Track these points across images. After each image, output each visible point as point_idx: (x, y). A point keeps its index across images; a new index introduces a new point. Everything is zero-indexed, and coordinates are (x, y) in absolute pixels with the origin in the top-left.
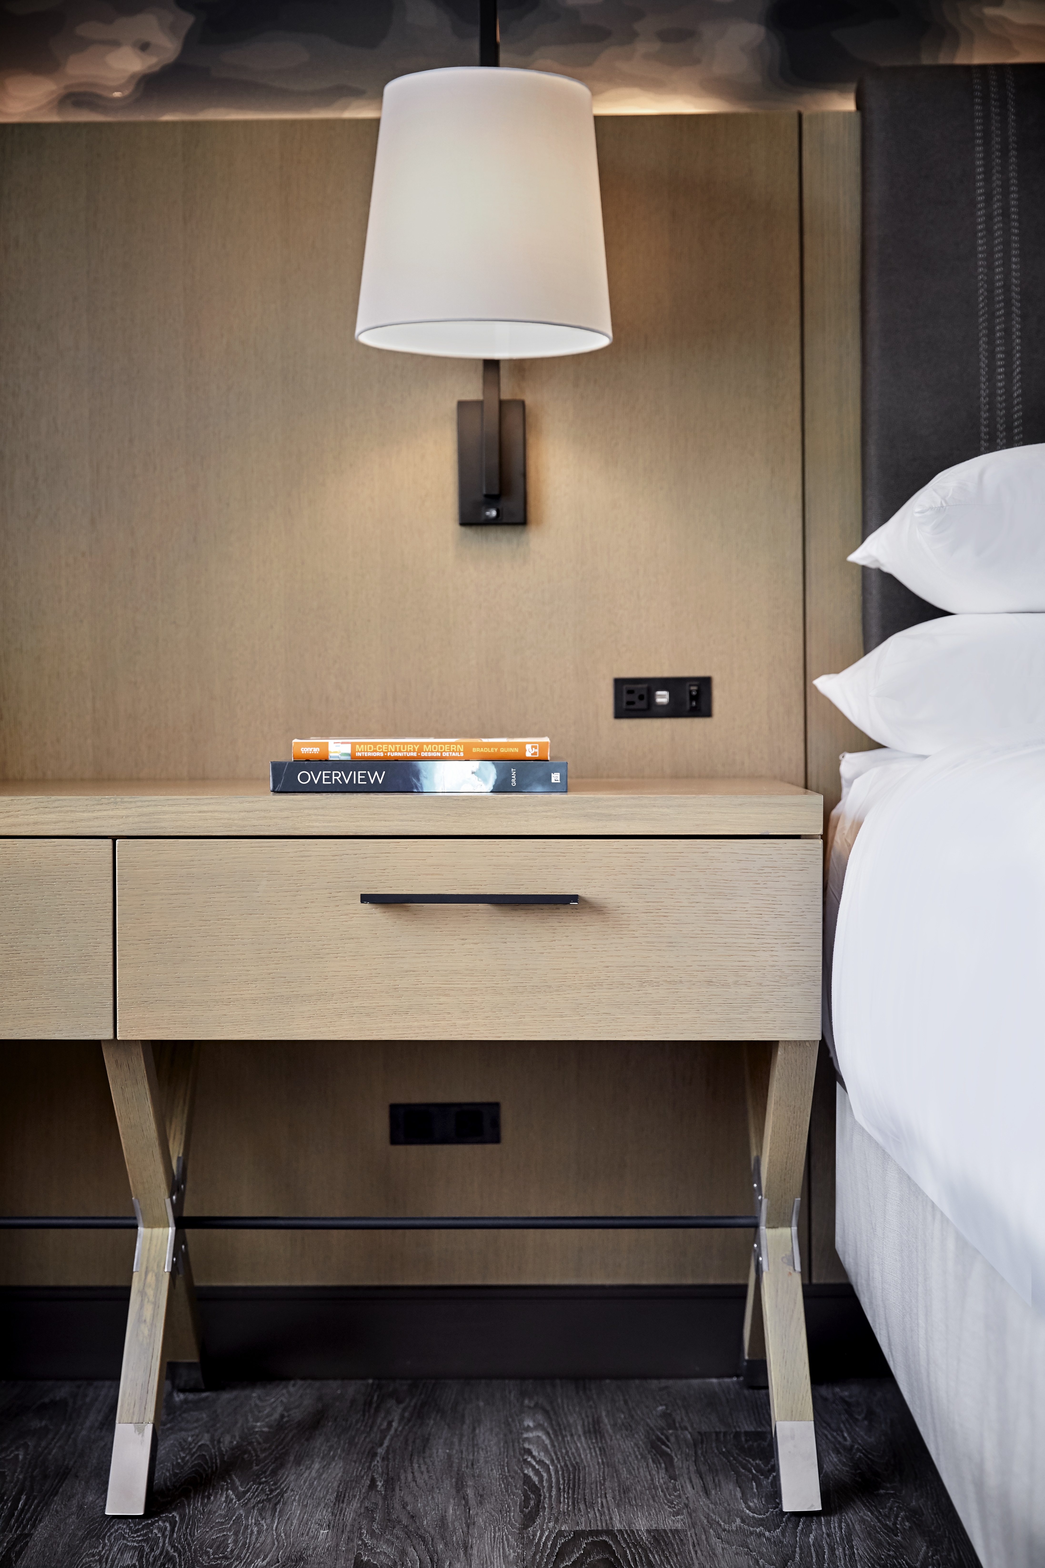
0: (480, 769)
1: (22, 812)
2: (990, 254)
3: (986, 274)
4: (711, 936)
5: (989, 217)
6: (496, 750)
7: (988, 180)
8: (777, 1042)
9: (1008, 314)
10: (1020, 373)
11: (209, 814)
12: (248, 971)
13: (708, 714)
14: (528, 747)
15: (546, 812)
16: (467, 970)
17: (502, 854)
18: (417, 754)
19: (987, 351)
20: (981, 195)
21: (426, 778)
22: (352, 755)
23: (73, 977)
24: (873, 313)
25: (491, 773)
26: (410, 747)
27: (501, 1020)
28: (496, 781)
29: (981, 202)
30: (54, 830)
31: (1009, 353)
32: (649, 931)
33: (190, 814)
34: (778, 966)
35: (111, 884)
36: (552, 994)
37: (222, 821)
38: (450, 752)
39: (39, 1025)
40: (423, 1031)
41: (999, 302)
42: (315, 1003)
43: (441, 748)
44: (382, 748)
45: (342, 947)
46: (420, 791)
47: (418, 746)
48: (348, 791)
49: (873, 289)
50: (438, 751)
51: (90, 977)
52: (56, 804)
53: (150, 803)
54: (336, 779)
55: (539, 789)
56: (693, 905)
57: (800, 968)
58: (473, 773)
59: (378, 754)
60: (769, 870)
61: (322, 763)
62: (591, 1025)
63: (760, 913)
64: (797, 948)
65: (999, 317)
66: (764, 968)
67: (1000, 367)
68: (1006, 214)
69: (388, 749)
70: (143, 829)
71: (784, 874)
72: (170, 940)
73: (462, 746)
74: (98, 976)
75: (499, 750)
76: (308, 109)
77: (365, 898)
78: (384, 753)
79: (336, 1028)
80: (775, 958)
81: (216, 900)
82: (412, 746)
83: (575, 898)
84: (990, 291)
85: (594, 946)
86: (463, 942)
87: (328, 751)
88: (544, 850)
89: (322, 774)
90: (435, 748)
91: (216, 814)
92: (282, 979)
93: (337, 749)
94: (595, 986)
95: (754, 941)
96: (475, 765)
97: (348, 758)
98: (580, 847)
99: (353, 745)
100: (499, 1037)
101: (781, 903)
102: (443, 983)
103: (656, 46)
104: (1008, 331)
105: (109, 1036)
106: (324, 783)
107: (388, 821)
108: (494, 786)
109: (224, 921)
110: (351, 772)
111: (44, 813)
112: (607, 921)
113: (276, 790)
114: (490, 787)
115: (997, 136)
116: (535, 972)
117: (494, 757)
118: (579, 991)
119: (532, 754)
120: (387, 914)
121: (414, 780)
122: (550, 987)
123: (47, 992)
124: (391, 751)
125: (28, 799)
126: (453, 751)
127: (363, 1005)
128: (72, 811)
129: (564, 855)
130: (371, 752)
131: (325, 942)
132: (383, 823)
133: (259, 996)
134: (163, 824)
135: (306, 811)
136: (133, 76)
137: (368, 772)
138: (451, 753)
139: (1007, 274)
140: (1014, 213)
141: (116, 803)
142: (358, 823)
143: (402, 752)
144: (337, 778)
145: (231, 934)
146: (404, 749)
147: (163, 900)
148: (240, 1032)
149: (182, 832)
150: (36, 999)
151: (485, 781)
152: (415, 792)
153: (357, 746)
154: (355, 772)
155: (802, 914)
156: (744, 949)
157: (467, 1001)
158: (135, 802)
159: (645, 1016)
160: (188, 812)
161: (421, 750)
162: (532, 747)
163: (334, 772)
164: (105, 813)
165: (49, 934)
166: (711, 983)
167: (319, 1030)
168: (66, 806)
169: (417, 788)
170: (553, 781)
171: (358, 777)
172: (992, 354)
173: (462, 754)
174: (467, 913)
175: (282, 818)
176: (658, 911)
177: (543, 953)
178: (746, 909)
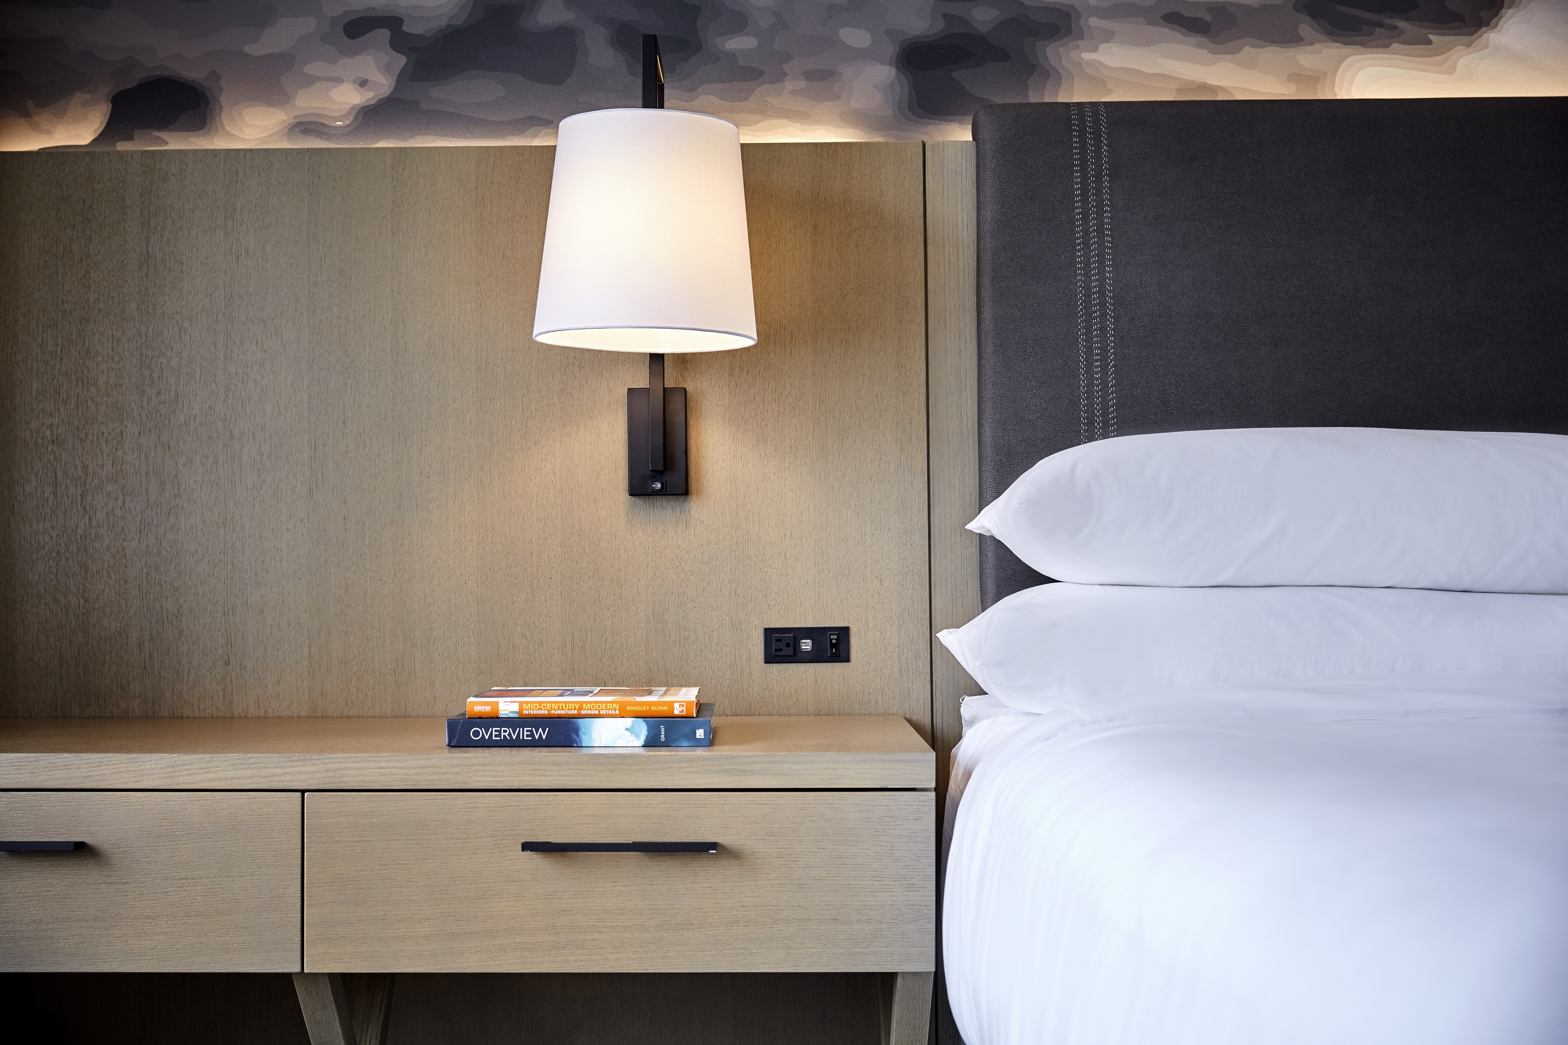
0: (632, 726)
1: (221, 768)
2: (1087, 264)
3: (1083, 281)
4: (836, 878)
5: (1086, 233)
6: (648, 708)
7: (1085, 201)
8: (896, 973)
9: (1103, 316)
10: (1114, 366)
11: (388, 770)
12: (422, 910)
13: (847, 659)
14: (676, 705)
15: (689, 768)
16: (618, 909)
17: (650, 805)
18: (578, 712)
19: (1085, 347)
20: (1079, 214)
21: (585, 734)
22: (520, 712)
23: (265, 917)
24: (987, 315)
25: (643, 729)
26: (571, 706)
27: (649, 955)
28: (647, 737)
29: (1079, 220)
30: (249, 784)
31: (1104, 349)
32: (781, 874)
33: (371, 770)
34: (896, 905)
35: (300, 832)
36: (694, 931)
37: (400, 776)
38: (607, 709)
39: (234, 960)
40: (578, 964)
41: (1095, 305)
42: (482, 939)
43: (599, 706)
44: (547, 707)
45: (506, 889)
46: (580, 745)
47: (579, 704)
48: (516, 745)
49: (987, 294)
50: (596, 709)
51: (280, 916)
52: (252, 761)
53: (335, 760)
54: (504, 736)
55: (686, 744)
56: (820, 850)
57: (916, 907)
58: (626, 729)
59: (543, 712)
60: (888, 819)
61: (493, 720)
62: (729, 958)
63: (880, 857)
64: (914, 889)
65: (1096, 318)
66: (883, 907)
67: (1097, 361)
68: (1100, 231)
69: (551, 708)
70: (328, 783)
71: (900, 823)
72: (353, 882)
73: (618, 705)
74: (288, 915)
75: (650, 709)
76: (503, 136)
77: (527, 846)
78: (548, 711)
79: (501, 962)
80: (893, 898)
81: (394, 846)
82: (573, 705)
83: (714, 845)
84: (1088, 296)
85: (732, 888)
86: (615, 884)
87: (498, 709)
88: (687, 802)
89: (492, 730)
90: (593, 707)
91: (394, 770)
92: (453, 918)
93: (506, 708)
94: (733, 923)
95: (874, 883)
96: (628, 722)
97: (517, 715)
98: (719, 799)
99: (521, 704)
100: (647, 970)
101: (898, 849)
102: (597, 921)
103: (803, 84)
104: (1103, 330)
105: (296, 969)
106: (494, 738)
107: (548, 776)
108: (645, 741)
109: (401, 865)
110: (518, 729)
111: (241, 769)
112: (743, 866)
113: (451, 745)
114: (641, 742)
115: (1092, 163)
116: (679, 911)
117: (645, 715)
118: (718, 928)
119: (680, 712)
120: (546, 859)
121: (574, 735)
122: (692, 924)
123: (241, 930)
124: (554, 709)
125: (227, 757)
126: (610, 709)
127: (524, 941)
128: (265, 768)
129: (704, 806)
130: (537, 710)
131: (491, 885)
132: (543, 778)
133: (431, 933)
134: (346, 779)
135: (475, 768)
136: (353, 108)
137: (533, 729)
138: (608, 711)
139: (1102, 281)
140: (1107, 229)
141: (305, 760)
142: (521, 778)
143: (564, 710)
144: (506, 734)
145: (407, 877)
146: (566, 707)
147: (346, 846)
148: (414, 965)
149: (364, 786)
150: (232, 936)
151: (637, 736)
152: (575, 747)
153: (525, 705)
154: (521, 729)
155: (917, 858)
156: (865, 890)
157: (618, 937)
158: (322, 759)
159: (777, 951)
160: (369, 768)
161: (581, 708)
162: (680, 705)
163: (503, 729)
164: (295, 769)
165: (244, 877)
166: (836, 921)
167: (485, 963)
168: (259, 763)
169: (577, 743)
170: (698, 736)
171: (524, 733)
172: (1089, 351)
173: (617, 712)
174: (618, 858)
175: (453, 774)
176: (788, 856)
177: (686, 894)
178: (867, 854)
